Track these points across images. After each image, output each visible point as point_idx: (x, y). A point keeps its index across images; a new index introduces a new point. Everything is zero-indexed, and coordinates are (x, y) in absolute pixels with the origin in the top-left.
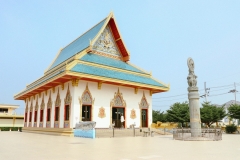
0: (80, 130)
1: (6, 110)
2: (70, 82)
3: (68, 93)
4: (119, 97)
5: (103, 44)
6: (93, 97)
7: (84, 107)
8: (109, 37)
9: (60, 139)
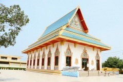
0: (67, 72)
1: (16, 59)
2: (59, 43)
3: (57, 49)
4: (85, 52)
5: (74, 23)
6: (72, 52)
7: (67, 57)
8: (77, 19)
9: (52, 76)
